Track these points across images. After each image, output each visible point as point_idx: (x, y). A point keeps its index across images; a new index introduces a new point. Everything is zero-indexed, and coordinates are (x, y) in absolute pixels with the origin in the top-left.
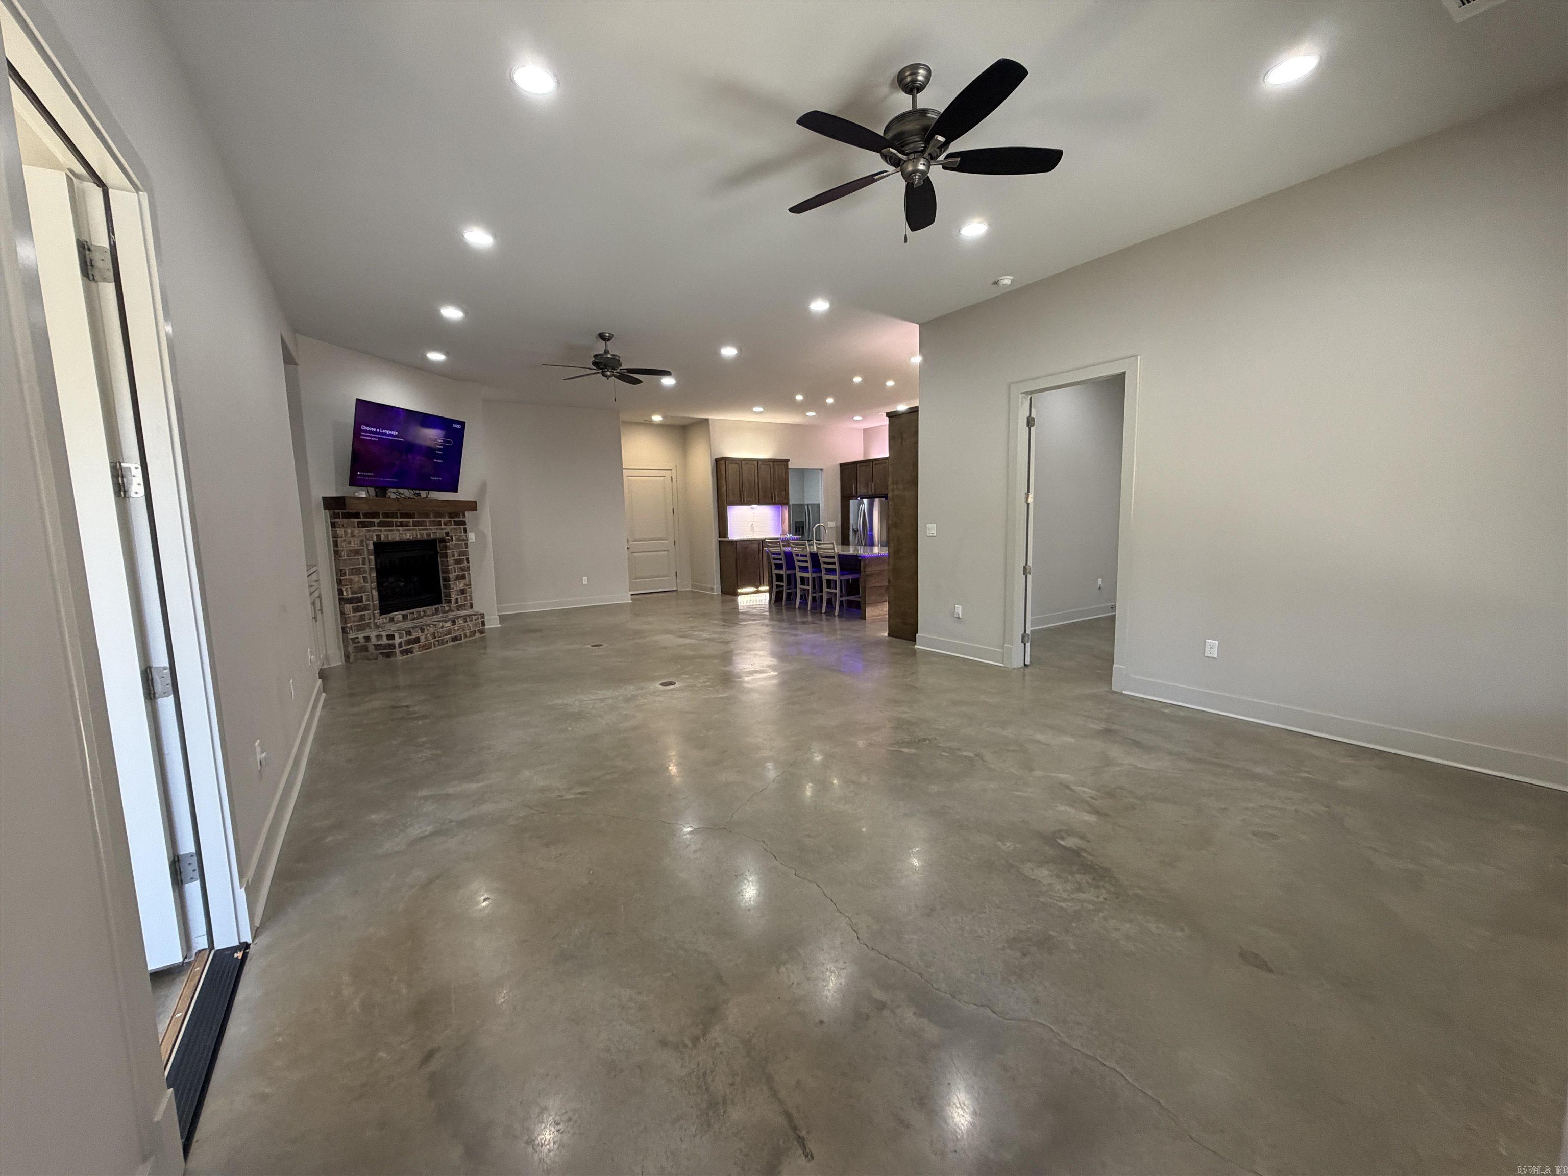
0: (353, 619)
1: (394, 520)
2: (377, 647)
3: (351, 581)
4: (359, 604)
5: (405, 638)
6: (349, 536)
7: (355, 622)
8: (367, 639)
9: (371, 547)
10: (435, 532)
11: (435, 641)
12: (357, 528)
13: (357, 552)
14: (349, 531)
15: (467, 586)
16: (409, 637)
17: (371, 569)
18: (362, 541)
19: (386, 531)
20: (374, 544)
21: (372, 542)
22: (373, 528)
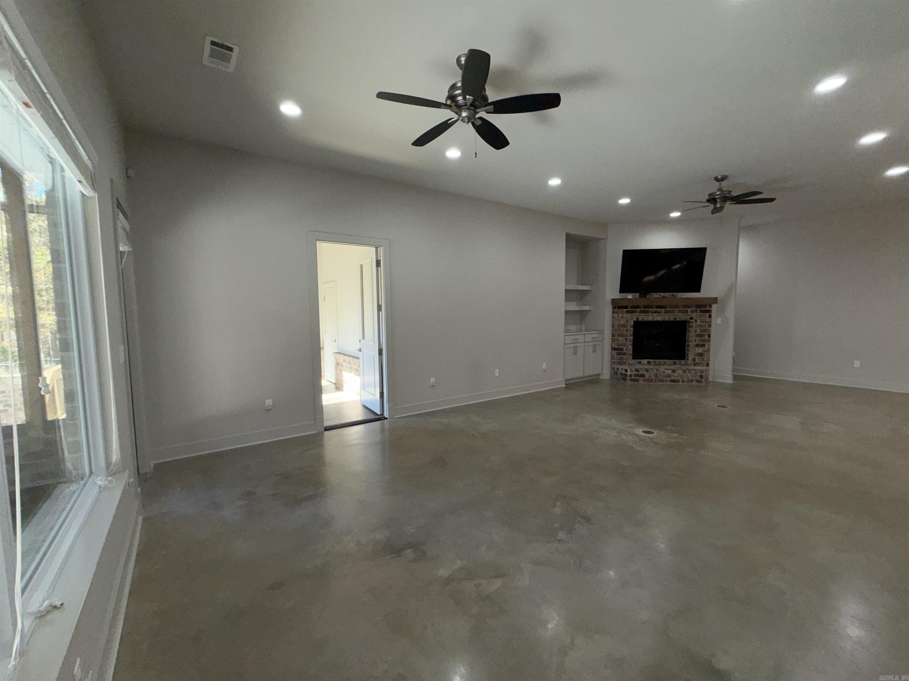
0: (616, 358)
1: (650, 309)
2: (621, 374)
3: (618, 340)
4: (621, 352)
5: (634, 373)
6: (620, 318)
7: (617, 360)
8: (618, 369)
9: (632, 324)
10: (680, 317)
11: (657, 379)
12: (625, 314)
13: (624, 326)
14: (621, 315)
15: (706, 351)
16: (637, 373)
17: (630, 335)
18: (627, 321)
19: (643, 315)
20: (634, 322)
21: (633, 321)
22: (636, 314)
